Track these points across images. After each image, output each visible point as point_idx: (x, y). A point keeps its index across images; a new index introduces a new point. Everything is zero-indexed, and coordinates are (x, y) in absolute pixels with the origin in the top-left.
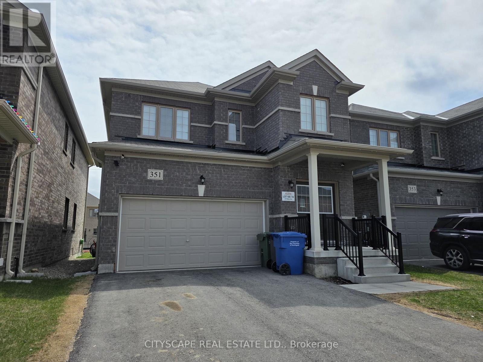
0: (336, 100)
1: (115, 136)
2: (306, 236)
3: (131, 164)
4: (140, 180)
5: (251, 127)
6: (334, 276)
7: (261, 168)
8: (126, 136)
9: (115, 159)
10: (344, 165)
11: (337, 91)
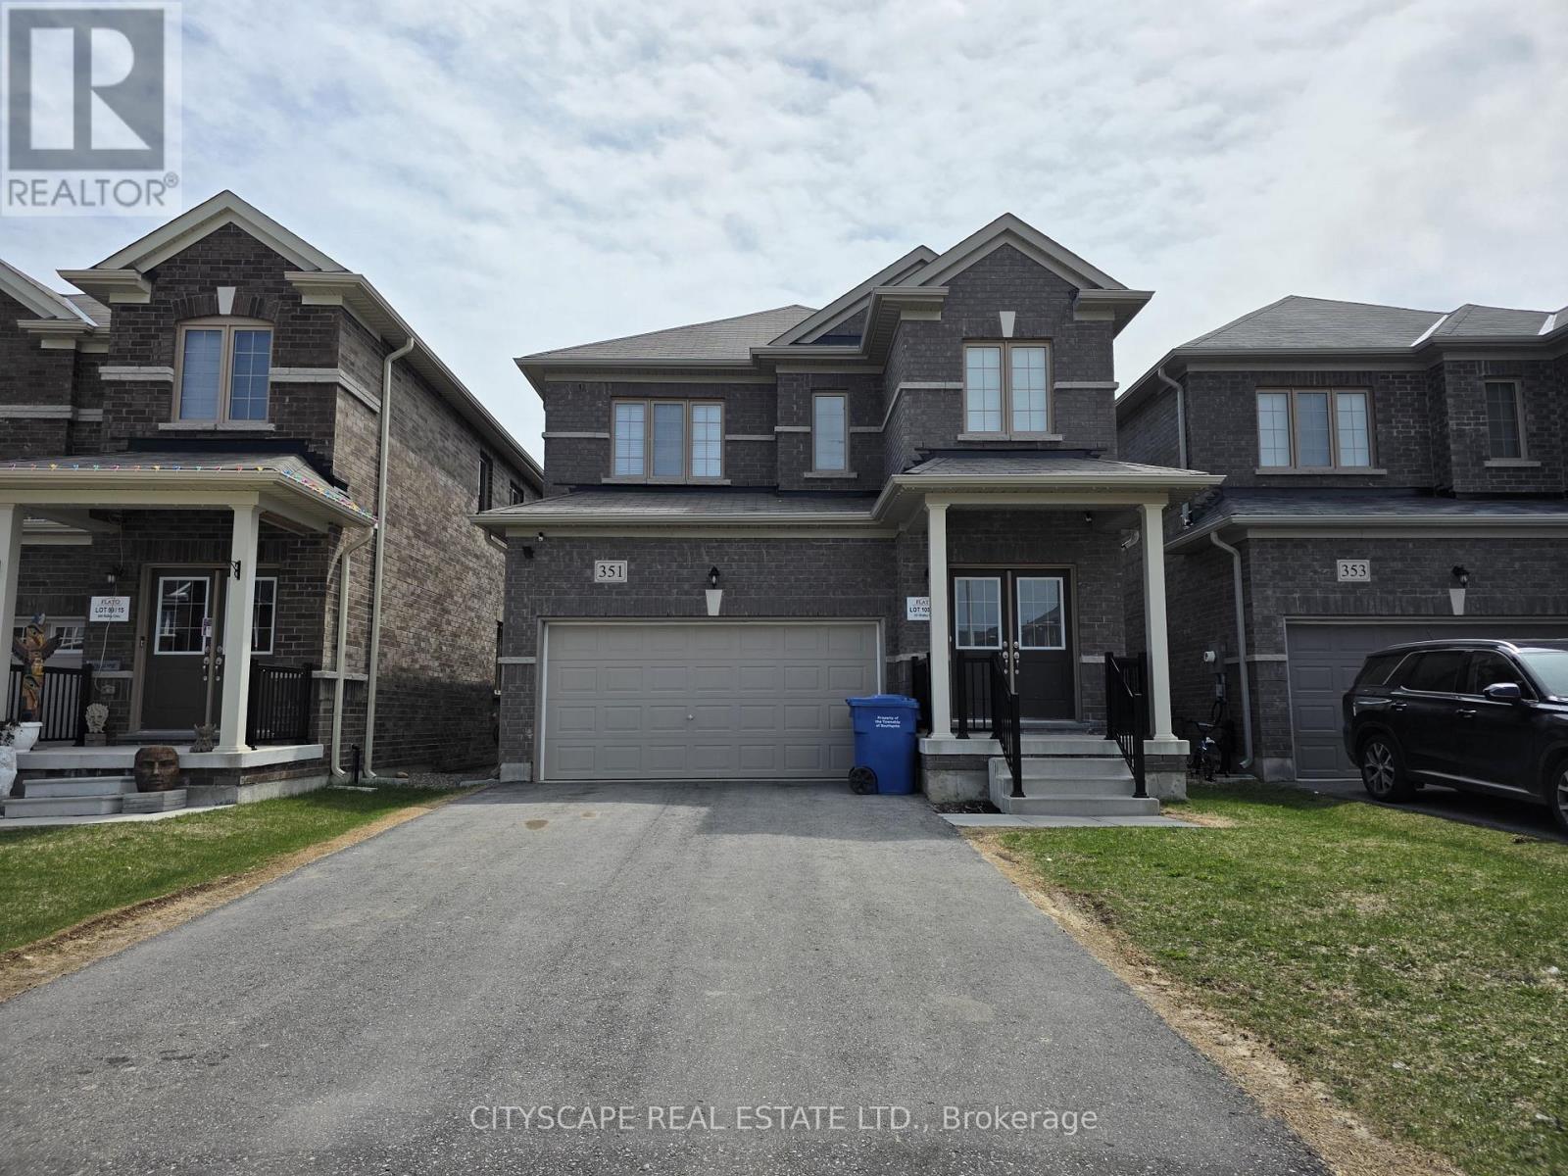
0: (1072, 341)
1: (555, 484)
2: (916, 706)
3: (558, 551)
4: (577, 586)
5: (873, 429)
6: (980, 798)
7: (865, 540)
8: (577, 482)
9: (526, 544)
10: (1089, 519)
11: (1077, 318)
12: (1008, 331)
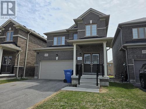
0: (100, 23)
3: (41, 53)
4: (43, 57)
8: (50, 46)
9: (38, 52)
11: (100, 20)
12: (91, 23)
